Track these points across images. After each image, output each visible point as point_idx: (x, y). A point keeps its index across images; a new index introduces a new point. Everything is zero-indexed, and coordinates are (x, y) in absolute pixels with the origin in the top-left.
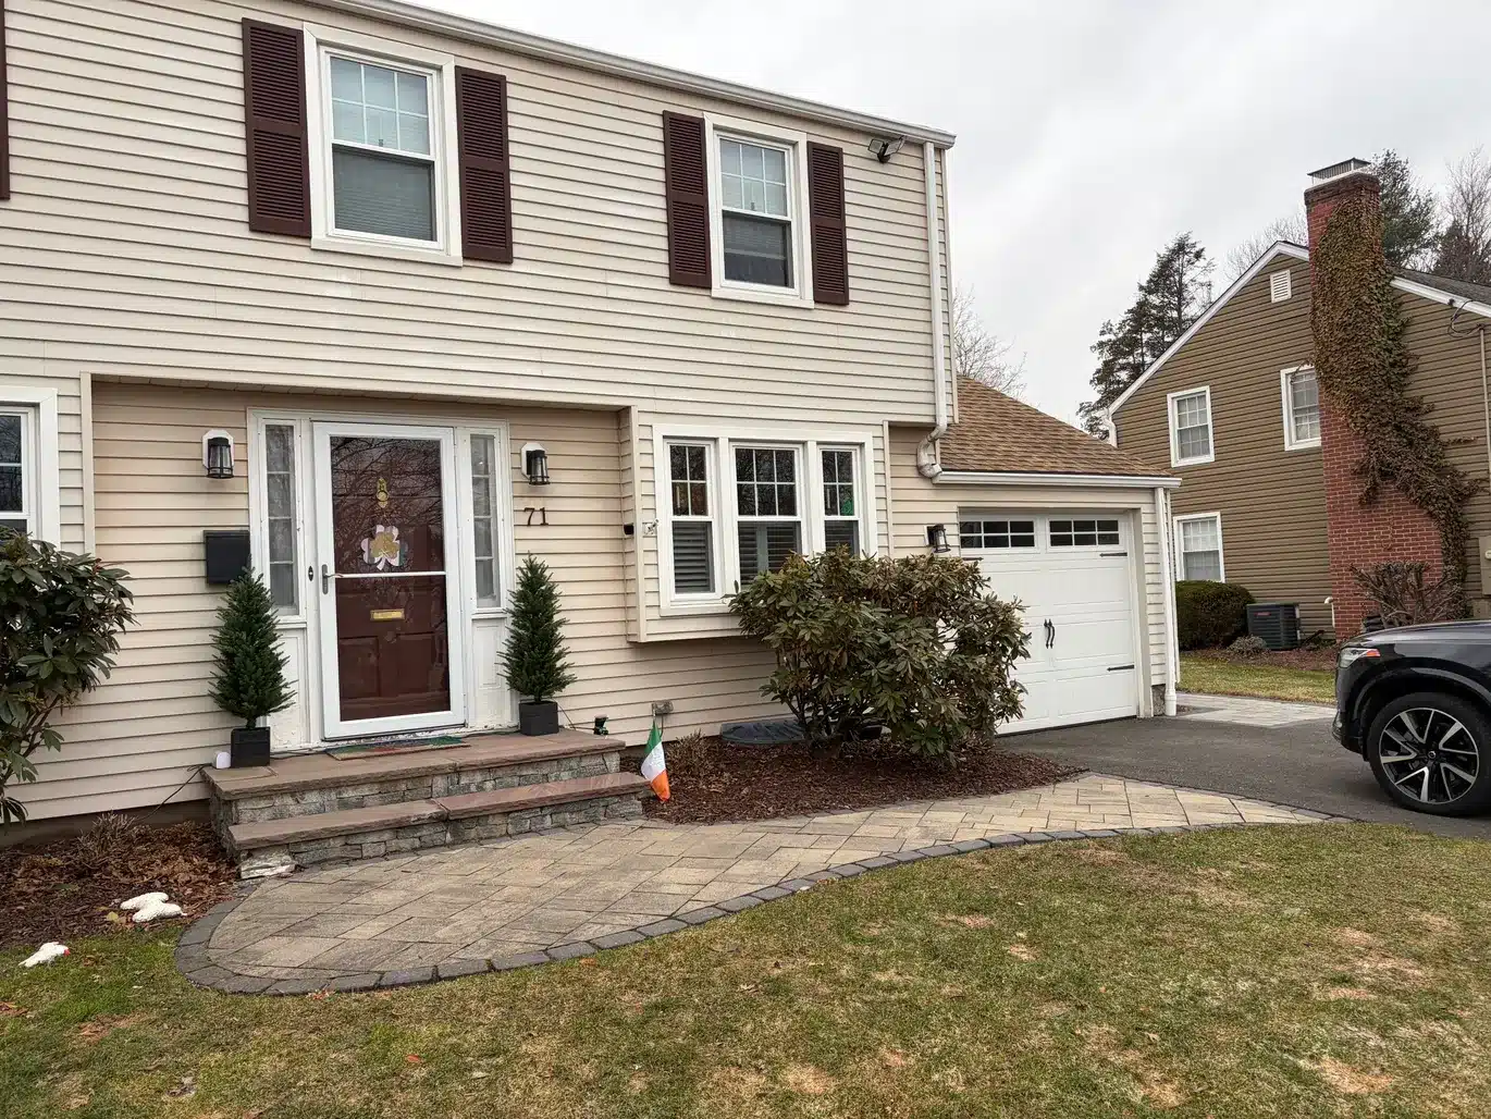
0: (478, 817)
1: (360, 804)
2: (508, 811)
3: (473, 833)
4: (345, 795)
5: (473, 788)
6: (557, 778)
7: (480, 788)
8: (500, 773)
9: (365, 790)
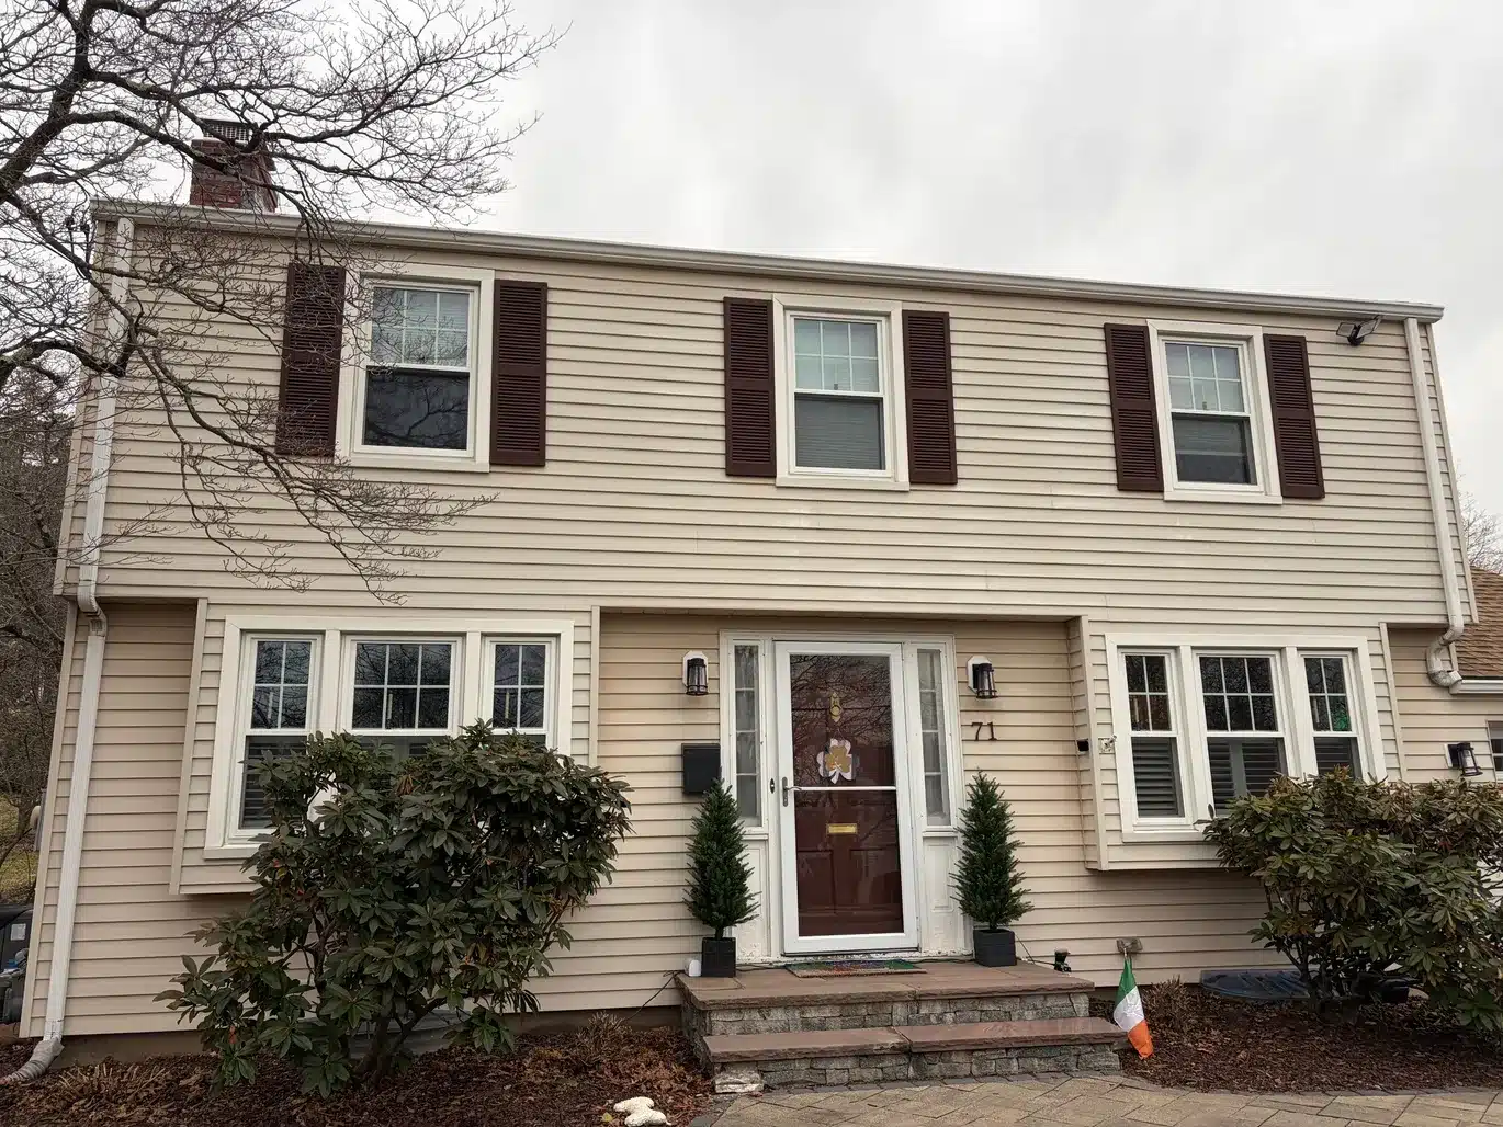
0: (941, 1052)
1: (822, 1026)
2: (973, 1049)
3: (935, 1070)
4: (808, 1015)
5: (933, 1019)
6: (1021, 1018)
7: (940, 1020)
8: (959, 1006)
9: (827, 1012)
